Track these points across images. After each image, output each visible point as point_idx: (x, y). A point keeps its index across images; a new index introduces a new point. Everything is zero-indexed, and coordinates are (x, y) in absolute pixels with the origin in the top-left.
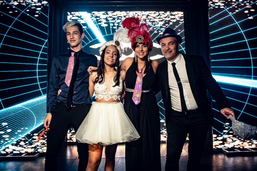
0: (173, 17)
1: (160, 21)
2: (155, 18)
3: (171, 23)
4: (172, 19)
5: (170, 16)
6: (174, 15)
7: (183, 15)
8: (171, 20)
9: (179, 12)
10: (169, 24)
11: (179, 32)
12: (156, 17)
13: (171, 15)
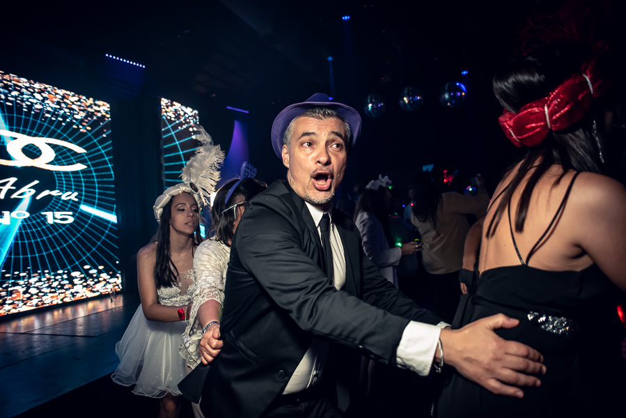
0: (97, 108)
1: (80, 110)
2: (73, 103)
3: (95, 118)
4: (96, 111)
5: (93, 106)
6: (99, 106)
7: (109, 109)
8: (96, 113)
9: (105, 103)
10: (92, 118)
11: (104, 133)
12: (75, 103)
13: (96, 105)
